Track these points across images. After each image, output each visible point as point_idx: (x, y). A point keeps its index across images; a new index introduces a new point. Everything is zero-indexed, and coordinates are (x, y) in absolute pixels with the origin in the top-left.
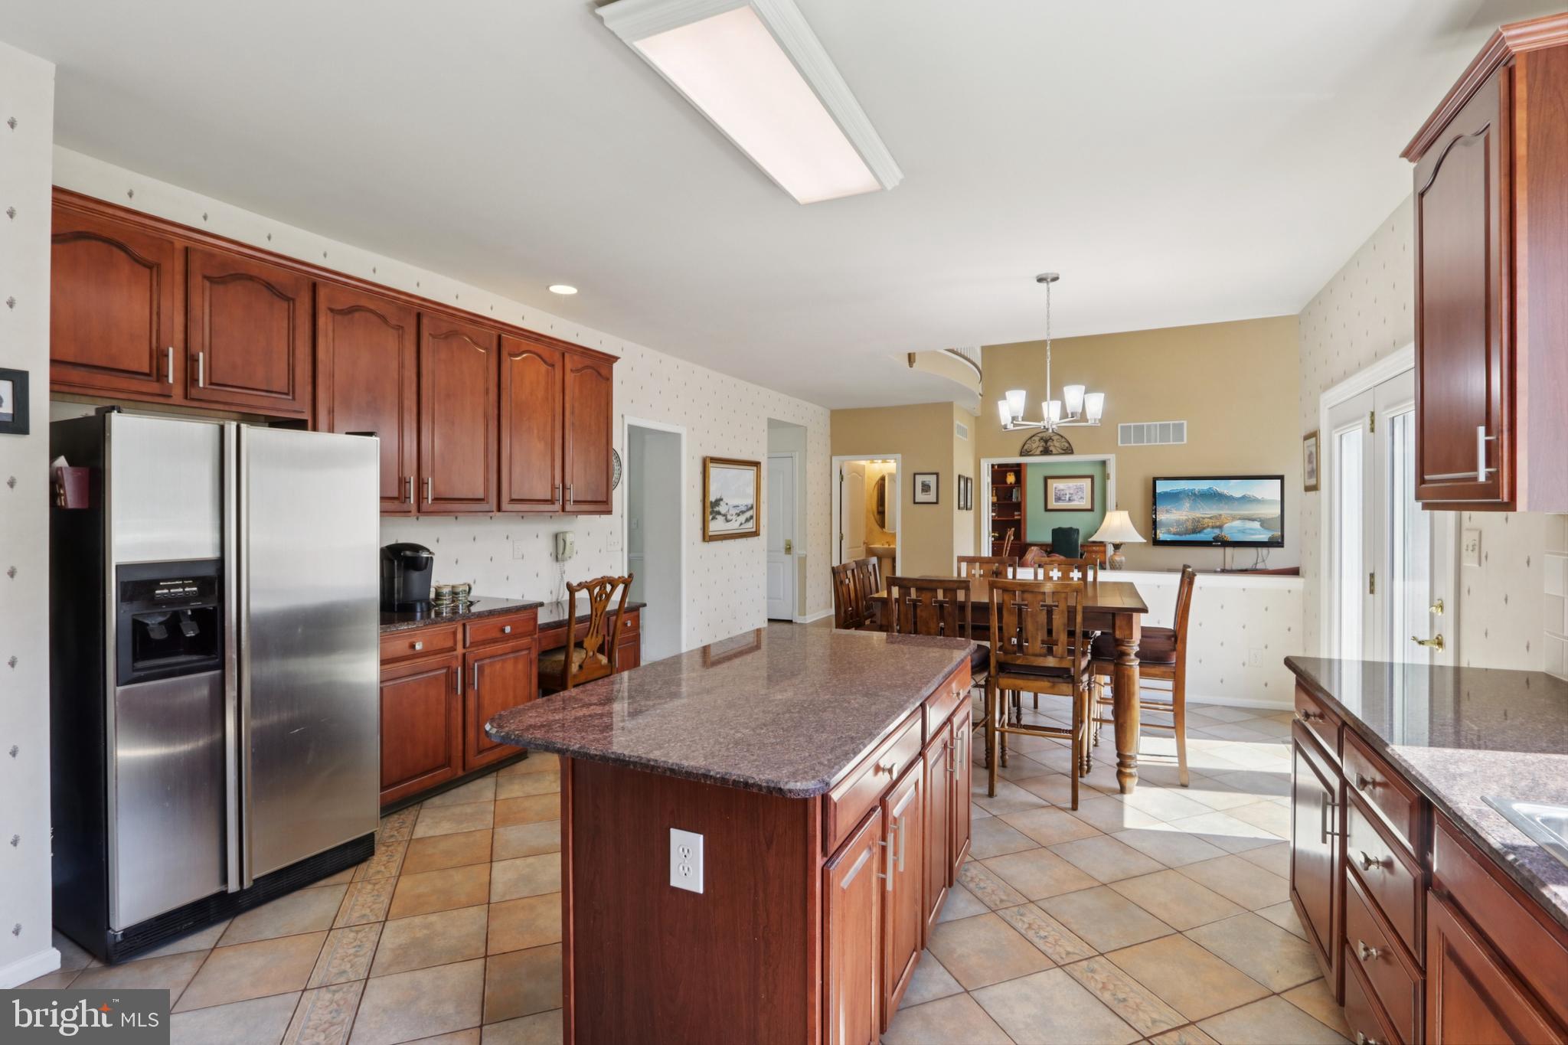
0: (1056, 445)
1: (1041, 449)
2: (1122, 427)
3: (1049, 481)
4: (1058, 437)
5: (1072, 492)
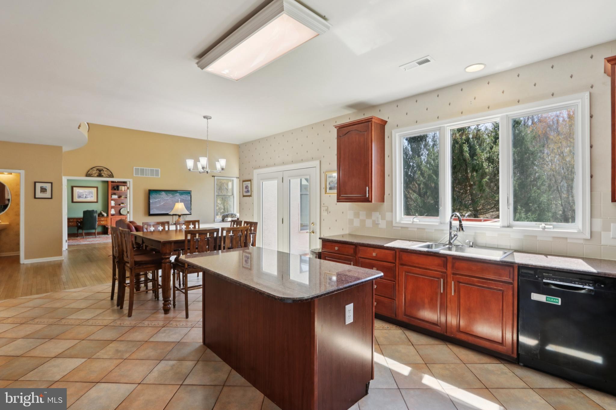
0: (104, 173)
1: (97, 174)
2: (135, 168)
3: (74, 188)
4: (106, 170)
5: (87, 194)
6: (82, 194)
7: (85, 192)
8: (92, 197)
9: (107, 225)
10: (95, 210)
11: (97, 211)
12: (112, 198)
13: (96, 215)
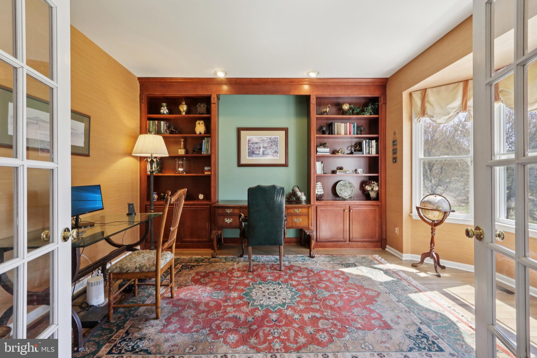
3: (242, 133)
5: (265, 146)
6: (256, 146)
7: (263, 140)
8: (276, 152)
9: (309, 229)
10: (279, 185)
11: (283, 189)
12: (318, 153)
13: (282, 200)
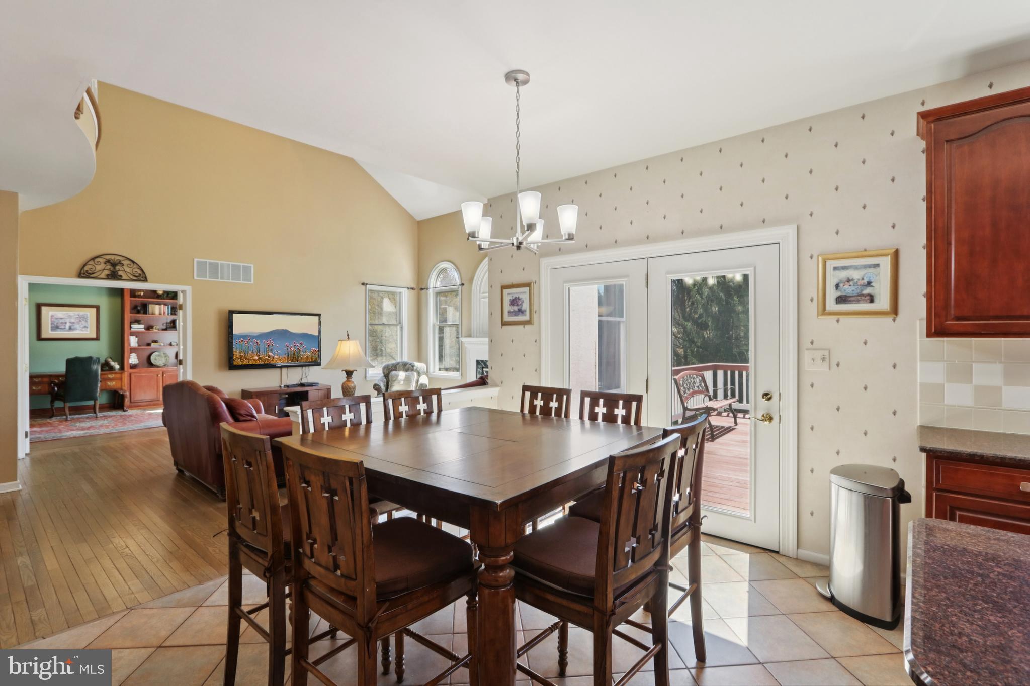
0: (125, 270)
1: (106, 272)
2: (198, 262)
3: (45, 308)
4: (128, 262)
5: (73, 320)
6: (61, 321)
7: (70, 317)
8: (85, 327)
9: (121, 389)
10: (95, 356)
11: (98, 359)
12: (132, 329)
13: (97, 368)
